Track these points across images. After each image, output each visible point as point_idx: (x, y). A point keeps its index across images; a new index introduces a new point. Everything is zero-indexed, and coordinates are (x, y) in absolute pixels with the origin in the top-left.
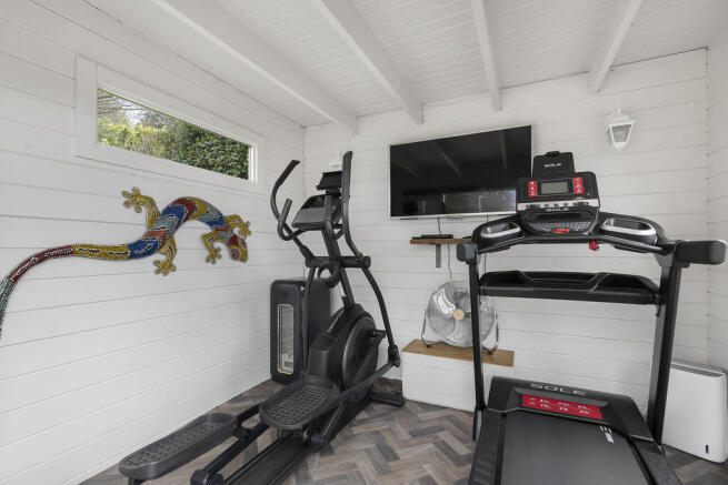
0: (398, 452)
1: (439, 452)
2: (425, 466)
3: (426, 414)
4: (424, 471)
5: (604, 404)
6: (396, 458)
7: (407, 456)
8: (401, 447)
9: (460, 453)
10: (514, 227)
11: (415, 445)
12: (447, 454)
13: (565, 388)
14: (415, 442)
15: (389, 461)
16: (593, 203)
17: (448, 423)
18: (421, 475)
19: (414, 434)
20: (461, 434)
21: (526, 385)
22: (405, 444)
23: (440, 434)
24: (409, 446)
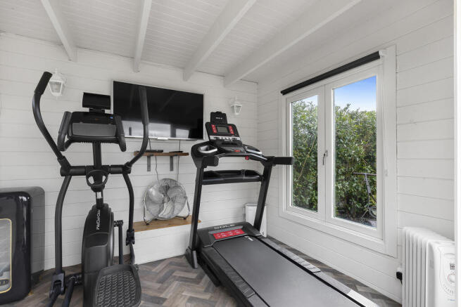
0: (162, 296)
1: (184, 283)
2: (183, 294)
3: (157, 267)
4: (186, 296)
5: (241, 227)
6: (164, 300)
7: (169, 296)
8: (161, 293)
9: (193, 278)
10: (213, 148)
11: (167, 287)
12: (188, 282)
13: (227, 225)
14: (166, 285)
15: (162, 304)
16: (238, 139)
17: (173, 267)
18: (186, 299)
19: (162, 281)
20: (184, 268)
21: (212, 229)
22: (161, 290)
23: (174, 274)
24: (165, 290)
